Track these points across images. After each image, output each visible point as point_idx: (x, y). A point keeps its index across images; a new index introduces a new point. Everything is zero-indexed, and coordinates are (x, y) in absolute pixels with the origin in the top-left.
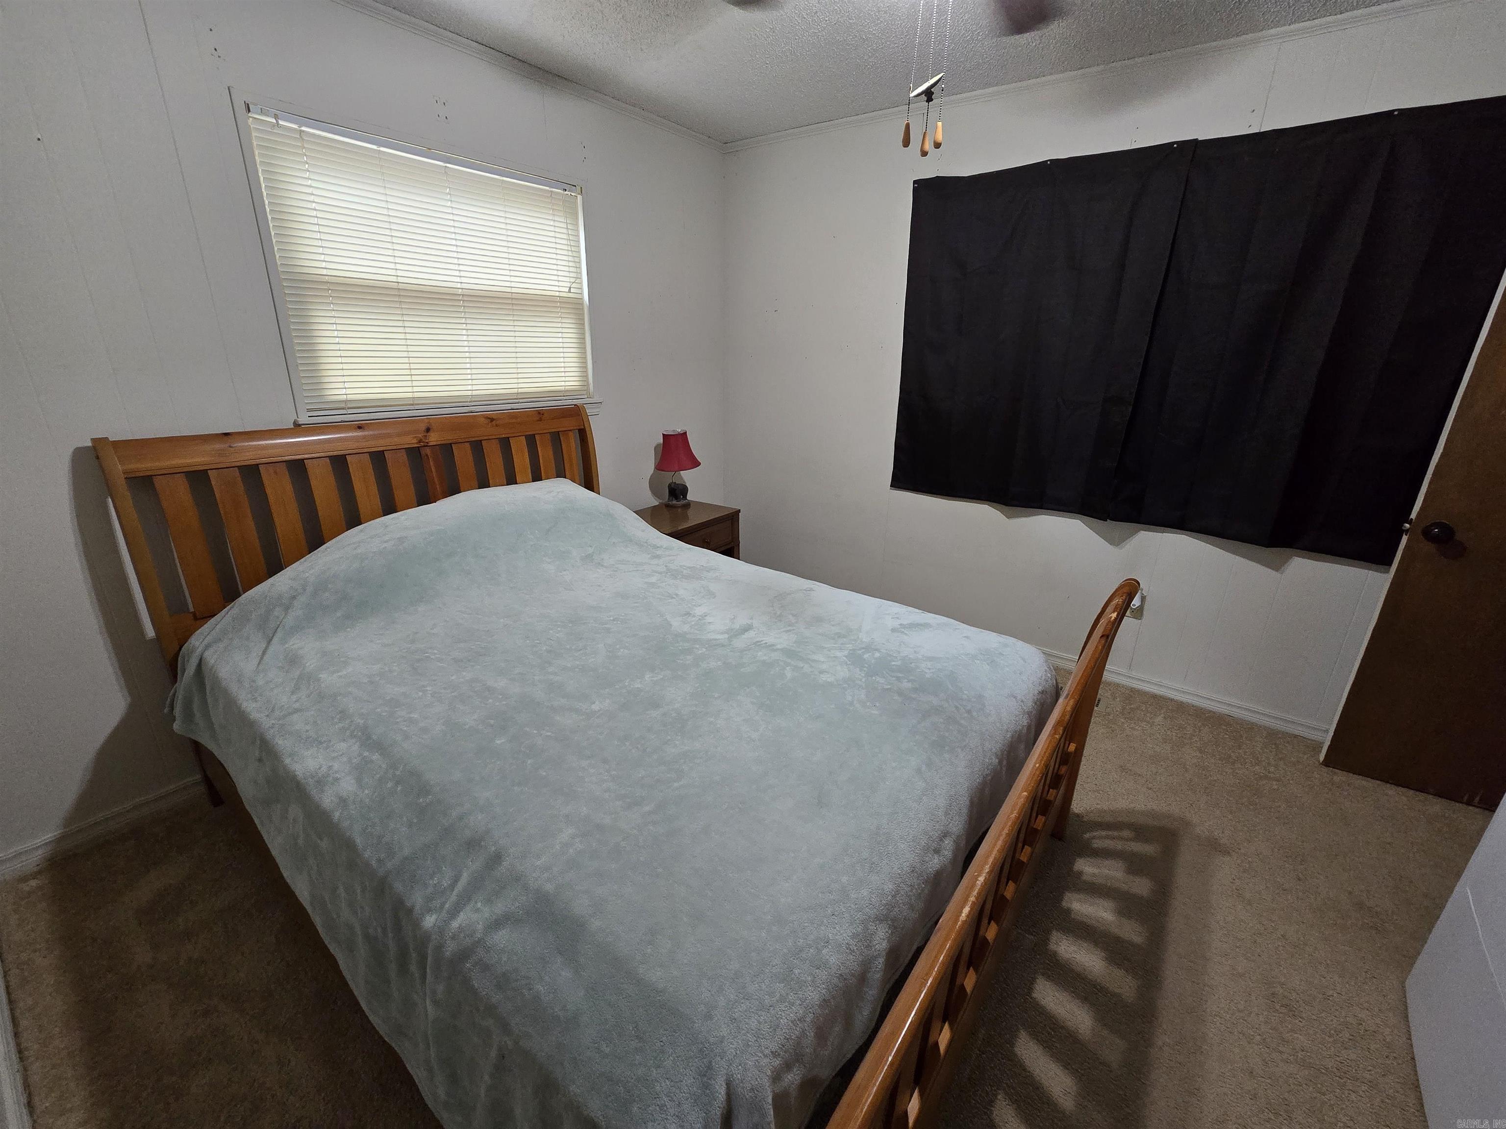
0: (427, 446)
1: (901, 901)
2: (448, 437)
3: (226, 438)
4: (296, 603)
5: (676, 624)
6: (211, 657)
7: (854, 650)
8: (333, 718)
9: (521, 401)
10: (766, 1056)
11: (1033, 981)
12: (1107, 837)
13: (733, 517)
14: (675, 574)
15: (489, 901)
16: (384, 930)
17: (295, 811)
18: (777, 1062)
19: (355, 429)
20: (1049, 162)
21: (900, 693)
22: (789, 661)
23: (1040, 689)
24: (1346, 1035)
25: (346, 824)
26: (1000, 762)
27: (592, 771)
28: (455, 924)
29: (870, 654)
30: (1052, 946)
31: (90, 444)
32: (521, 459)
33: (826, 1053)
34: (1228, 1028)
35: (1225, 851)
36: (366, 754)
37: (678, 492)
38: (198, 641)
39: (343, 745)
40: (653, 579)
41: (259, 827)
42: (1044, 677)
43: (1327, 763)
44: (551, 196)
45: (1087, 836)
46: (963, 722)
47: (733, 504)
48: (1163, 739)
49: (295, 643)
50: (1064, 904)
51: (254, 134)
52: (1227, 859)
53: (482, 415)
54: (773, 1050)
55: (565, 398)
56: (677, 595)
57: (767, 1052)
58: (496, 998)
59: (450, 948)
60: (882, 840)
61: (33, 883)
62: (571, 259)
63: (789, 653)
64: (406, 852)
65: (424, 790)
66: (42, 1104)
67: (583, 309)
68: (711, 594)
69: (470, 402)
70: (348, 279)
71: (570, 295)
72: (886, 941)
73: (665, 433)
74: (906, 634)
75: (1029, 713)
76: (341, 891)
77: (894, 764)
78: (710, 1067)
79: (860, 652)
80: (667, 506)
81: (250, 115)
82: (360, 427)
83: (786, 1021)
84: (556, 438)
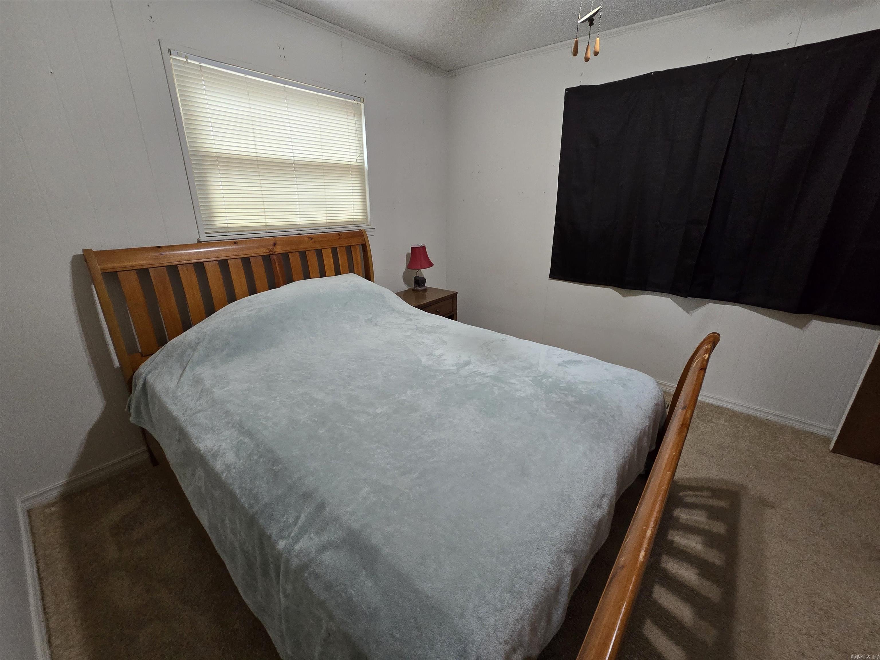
0: (274, 254)
1: (579, 539)
2: (287, 249)
3: (158, 249)
4: (199, 347)
5: (424, 360)
6: (151, 379)
7: (535, 377)
8: (221, 416)
9: (328, 227)
10: (500, 643)
11: (652, 587)
12: (694, 496)
13: (453, 297)
14: (421, 330)
15: (318, 533)
16: (253, 548)
17: (200, 472)
18: (508, 648)
19: (233, 244)
20: (652, 74)
21: (568, 404)
22: (496, 383)
23: (655, 402)
24: (867, 631)
25: (230, 481)
26: (634, 449)
27: (379, 451)
28: (297, 547)
29: (545, 379)
30: (663, 565)
31: (81, 253)
32: (329, 262)
33: (537, 639)
34: (784, 622)
35: (772, 506)
36: (241, 438)
37: (420, 281)
38: (143, 369)
39: (227, 433)
40: (408, 334)
41: (179, 481)
42: (657, 395)
43: (835, 450)
44: (346, 104)
45: (681, 494)
46: (610, 423)
47: (453, 289)
48: (725, 434)
49: (199, 370)
50: (669, 537)
51: (174, 68)
52: (773, 511)
53: (306, 236)
54: (505, 639)
55: (353, 226)
56: (424, 343)
57: (501, 640)
58: (324, 596)
59: (295, 562)
60: (565, 499)
61: (53, 509)
62: (357, 142)
63: (495, 378)
64: (267, 500)
65: (276, 461)
66: (56, 642)
67: (364, 172)
68: (445, 343)
69: (299, 228)
70: (228, 155)
71: (357, 164)
72: (571, 565)
73: (412, 246)
74: (568, 367)
75: (649, 418)
76: (227, 522)
77: (568, 450)
78: (465, 650)
79: (540, 378)
80: (414, 290)
81: (171, 56)
82: (235, 243)
83: (512, 619)
84: (349, 249)
